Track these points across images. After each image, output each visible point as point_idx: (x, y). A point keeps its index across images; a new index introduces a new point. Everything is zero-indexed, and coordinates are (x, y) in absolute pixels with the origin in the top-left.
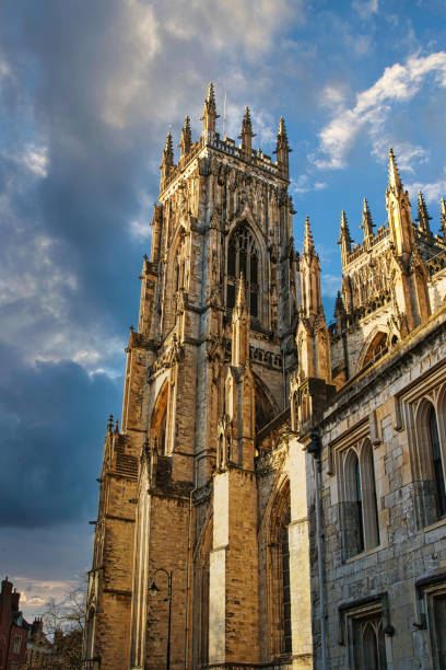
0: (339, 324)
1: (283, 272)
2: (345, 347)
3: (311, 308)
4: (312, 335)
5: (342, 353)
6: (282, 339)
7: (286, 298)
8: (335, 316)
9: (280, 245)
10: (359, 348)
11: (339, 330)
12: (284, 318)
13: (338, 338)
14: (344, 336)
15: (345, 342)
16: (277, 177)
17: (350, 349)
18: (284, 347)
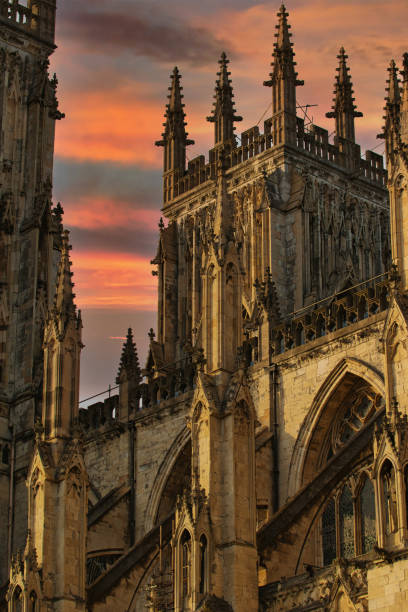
0: (124, 400)
1: (25, 256)
2: (132, 449)
3: (59, 423)
4: (54, 481)
5: (126, 460)
6: (13, 403)
7: (27, 316)
8: (119, 381)
9: (23, 194)
10: (159, 457)
11: (124, 411)
12: (20, 358)
13: (122, 430)
14: (132, 428)
15: (133, 440)
16: (29, 36)
17: (141, 456)
18: (15, 421)
